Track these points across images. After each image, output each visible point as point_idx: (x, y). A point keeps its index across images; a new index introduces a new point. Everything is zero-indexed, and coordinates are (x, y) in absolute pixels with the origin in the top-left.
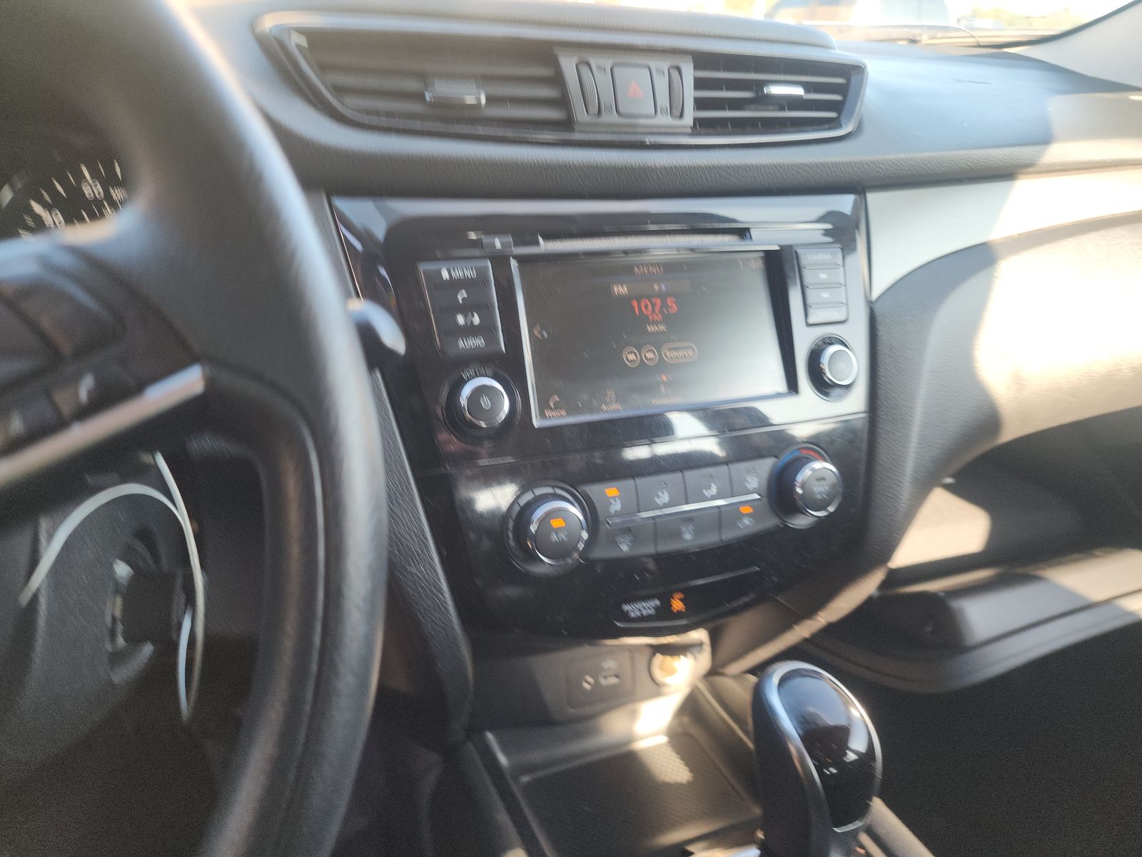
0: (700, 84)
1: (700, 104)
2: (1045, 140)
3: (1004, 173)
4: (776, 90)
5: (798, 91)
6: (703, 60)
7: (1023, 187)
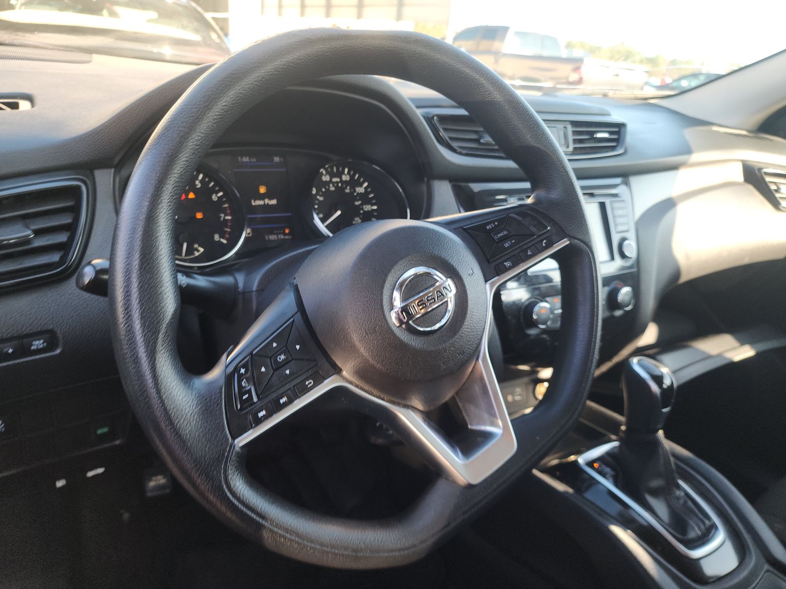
0: (575, 133)
1: (575, 141)
2: (689, 151)
3: (674, 167)
4: (599, 135)
5: (606, 135)
6: (575, 124)
7: (682, 172)
